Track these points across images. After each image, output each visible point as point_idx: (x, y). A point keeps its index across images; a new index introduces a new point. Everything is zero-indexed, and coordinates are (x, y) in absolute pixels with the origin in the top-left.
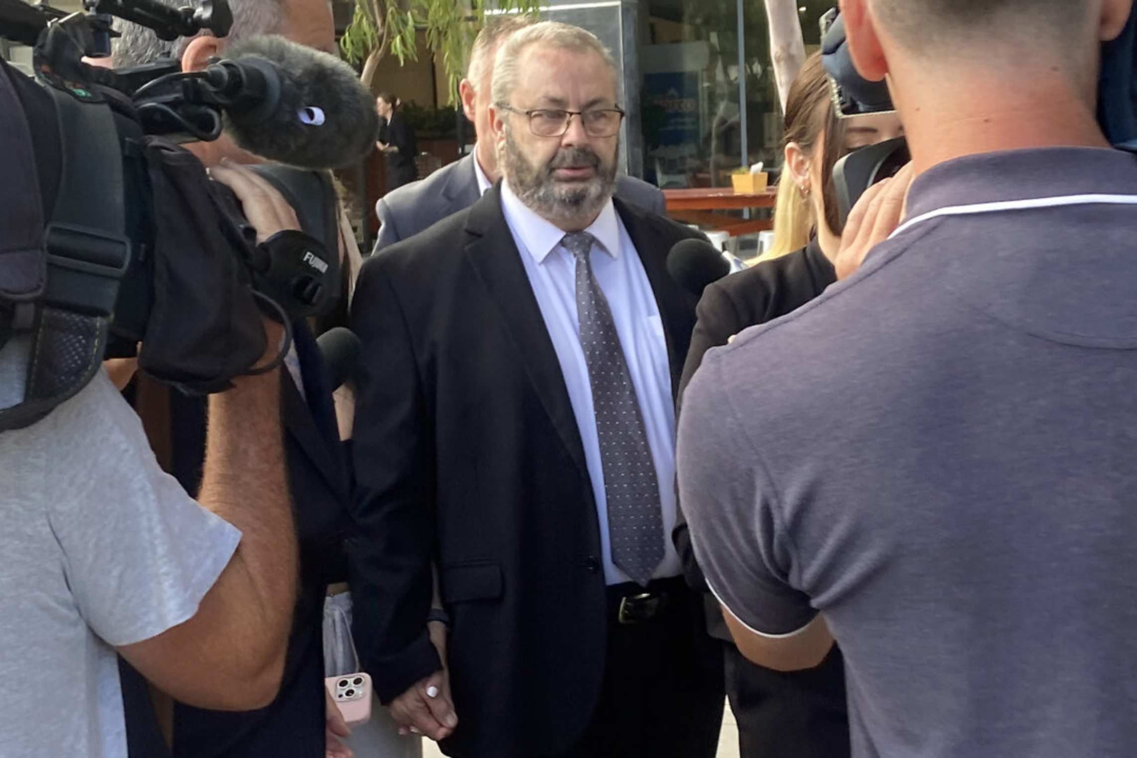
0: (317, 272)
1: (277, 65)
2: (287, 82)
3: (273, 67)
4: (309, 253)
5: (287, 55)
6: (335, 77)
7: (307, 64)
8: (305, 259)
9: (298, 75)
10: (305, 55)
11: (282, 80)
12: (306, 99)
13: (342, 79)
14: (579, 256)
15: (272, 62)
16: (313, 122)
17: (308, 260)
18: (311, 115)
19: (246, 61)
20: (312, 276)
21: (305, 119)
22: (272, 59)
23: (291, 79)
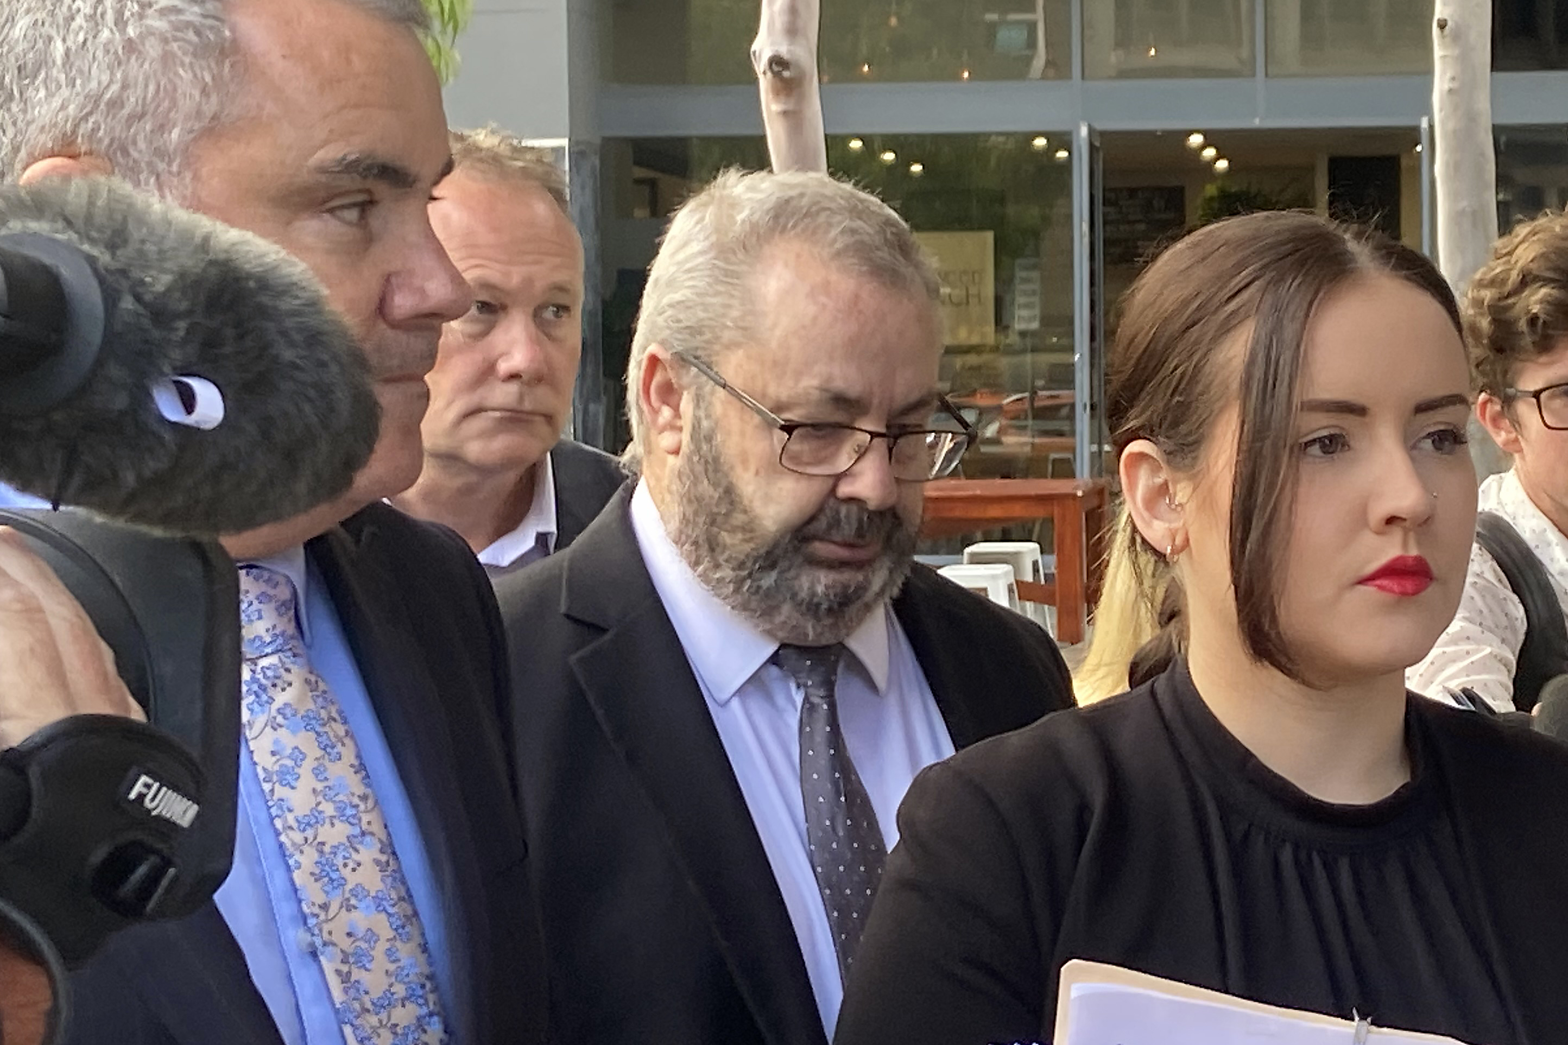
0: (166, 826)
1: (104, 258)
2: (128, 303)
3: (91, 261)
4: (144, 779)
5: (136, 234)
6: (265, 299)
7: (192, 263)
8: (133, 795)
9: (160, 288)
10: (186, 236)
11: (111, 298)
12: (176, 355)
13: (286, 304)
14: (811, 690)
15: (86, 247)
16: (190, 420)
17: (141, 796)
18: (188, 401)
19: (17, 239)
20: (149, 840)
21: (170, 409)
22: (92, 241)
23: (138, 298)
